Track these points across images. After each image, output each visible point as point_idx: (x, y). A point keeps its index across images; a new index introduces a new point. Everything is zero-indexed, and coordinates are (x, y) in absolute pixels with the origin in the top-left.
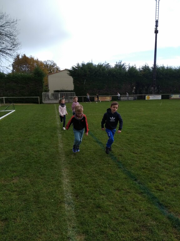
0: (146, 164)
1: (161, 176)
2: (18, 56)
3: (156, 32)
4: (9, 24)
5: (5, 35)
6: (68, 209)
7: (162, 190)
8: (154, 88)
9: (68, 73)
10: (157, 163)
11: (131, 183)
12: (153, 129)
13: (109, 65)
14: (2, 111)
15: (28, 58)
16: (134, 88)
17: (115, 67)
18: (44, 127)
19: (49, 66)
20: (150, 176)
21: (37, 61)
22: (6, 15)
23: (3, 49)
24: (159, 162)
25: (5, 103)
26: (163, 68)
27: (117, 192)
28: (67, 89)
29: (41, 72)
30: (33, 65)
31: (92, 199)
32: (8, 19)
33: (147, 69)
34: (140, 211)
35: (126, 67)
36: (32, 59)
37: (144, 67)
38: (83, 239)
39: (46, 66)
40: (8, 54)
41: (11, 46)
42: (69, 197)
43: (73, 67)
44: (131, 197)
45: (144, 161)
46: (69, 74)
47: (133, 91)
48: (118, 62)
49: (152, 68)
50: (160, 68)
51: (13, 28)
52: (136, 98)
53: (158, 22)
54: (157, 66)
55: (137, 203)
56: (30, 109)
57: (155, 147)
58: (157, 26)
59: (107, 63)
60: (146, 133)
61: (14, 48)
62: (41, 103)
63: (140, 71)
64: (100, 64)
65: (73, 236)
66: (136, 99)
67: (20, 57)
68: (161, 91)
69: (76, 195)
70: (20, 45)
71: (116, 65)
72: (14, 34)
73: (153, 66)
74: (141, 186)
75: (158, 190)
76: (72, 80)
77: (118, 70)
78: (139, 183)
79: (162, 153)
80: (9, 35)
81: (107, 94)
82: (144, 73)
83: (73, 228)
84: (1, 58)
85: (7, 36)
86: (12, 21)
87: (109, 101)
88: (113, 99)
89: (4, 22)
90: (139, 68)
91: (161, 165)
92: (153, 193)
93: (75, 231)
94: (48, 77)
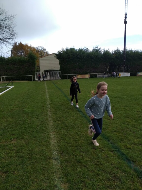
0: (117, 128)
1: (129, 137)
3: (126, 22)
4: (8, 18)
5: (5, 27)
6: (55, 164)
7: (130, 149)
8: (124, 67)
9: (55, 57)
10: (126, 127)
11: (105, 143)
12: (123, 100)
13: (88, 49)
14: (4, 87)
15: (23, 45)
16: (108, 67)
17: (92, 51)
18: (36, 99)
19: (40, 51)
20: (120, 138)
21: (31, 47)
22: (6, 11)
23: (3, 38)
24: (128, 126)
25: (6, 81)
26: (131, 51)
27: (93, 150)
28: (54, 69)
29: (33, 56)
30: (27, 50)
31: (74, 155)
32: (7, 15)
33: (118, 52)
34: (112, 165)
35: (102, 51)
36: (27, 46)
37: (116, 51)
38: (67, 187)
39: (38, 51)
40: (8, 42)
41: (10, 36)
42: (56, 154)
43: (59, 52)
44: (105, 154)
45: (115, 125)
47: (108, 70)
48: (95, 47)
49: (123, 51)
50: (129, 51)
51: (11, 22)
52: (110, 75)
53: (127, 14)
54: (126, 50)
55: (109, 159)
56: (25, 85)
57: (125, 115)
58: (126, 18)
59: (86, 48)
60: (118, 103)
61: (12, 37)
62: (34, 80)
63: (113, 54)
64: (80, 49)
65: (59, 185)
67: (17, 44)
68: (130, 70)
69: (61, 153)
70: (17, 35)
71: (94, 50)
72: (12, 26)
74: (113, 145)
75: (126, 148)
76: (59, 62)
77: (95, 53)
78: (111, 143)
79: (130, 119)
80: (8, 27)
81: (86, 73)
82: (116, 55)
83: (59, 178)
84: (2, 45)
85: (7, 28)
86: (10, 16)
87: (88, 78)
88: (92, 77)
89: (4, 17)
90: (112, 51)
91: (129, 129)
92: (123, 151)
93: (61, 181)
94: (39, 59)
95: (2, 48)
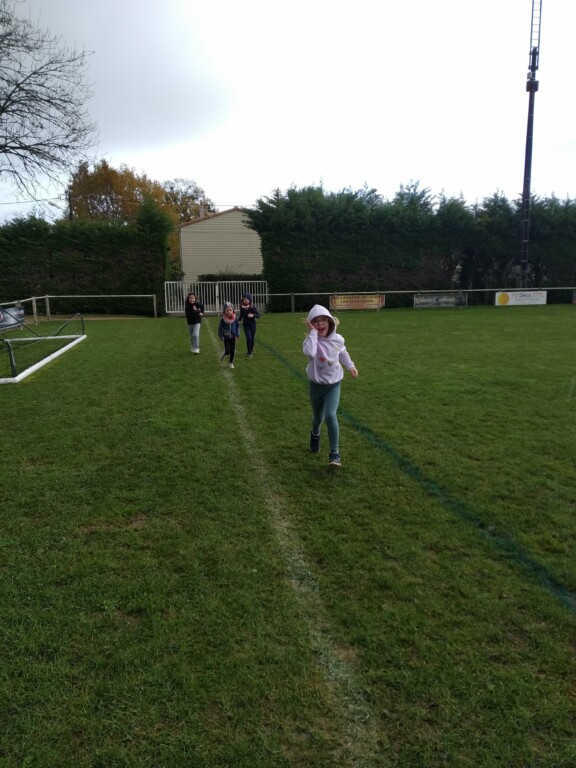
0: (511, 488)
1: (556, 518)
2: (83, 168)
3: (532, 86)
4: (59, 65)
5: (48, 101)
7: (561, 552)
8: (524, 267)
9: (243, 222)
10: (543, 485)
11: (471, 532)
12: (524, 392)
13: (377, 193)
14: (49, 338)
15: (113, 172)
16: (458, 267)
17: (396, 201)
18: (185, 385)
19: (179, 197)
20: (523, 518)
21: (143, 183)
22: (52, 37)
23: (41, 144)
24: (549, 482)
25: (53, 313)
26: (553, 202)
27: (430, 554)
28: (239, 272)
29: (158, 218)
30: (130, 194)
31: (363, 567)
32: (57, 52)
33: (499, 206)
34: (501, 598)
35: (432, 202)
36: (128, 175)
37: (490, 201)
38: (353, 656)
39: (172, 197)
40: (58, 160)
41: (67, 137)
42: (300, 562)
43: (260, 203)
44: (472, 567)
45: (502, 479)
46: (248, 222)
47: (455, 278)
48: (405, 186)
49: (518, 204)
50: (542, 202)
51: (72, 80)
52: (465, 299)
53: (538, 53)
54: (533, 197)
55: (491, 580)
57: (535, 443)
58: (533, 67)
59: (369, 189)
60: (505, 405)
61: (75, 140)
62: (161, 313)
63: (477, 213)
64: (346, 192)
65: (326, 649)
66: (464, 304)
67: (91, 169)
68: (545, 278)
69: (316, 559)
70: (96, 133)
71: (401, 195)
72: (75, 96)
73: (521, 197)
74: (501, 541)
75: (548, 550)
76: (259, 242)
77: (405, 211)
78: (493, 534)
79: (556, 458)
80: (59, 101)
81: (370, 288)
82: (490, 220)
83: (323, 632)
84: (36, 174)
85: (55, 105)
86: (69, 56)
87: (375, 310)
88: (391, 304)
89: (46, 60)
90: (474, 203)
91: (553, 490)
92: (535, 557)
93: (331, 639)
94: (179, 232)
95: (35, 184)
